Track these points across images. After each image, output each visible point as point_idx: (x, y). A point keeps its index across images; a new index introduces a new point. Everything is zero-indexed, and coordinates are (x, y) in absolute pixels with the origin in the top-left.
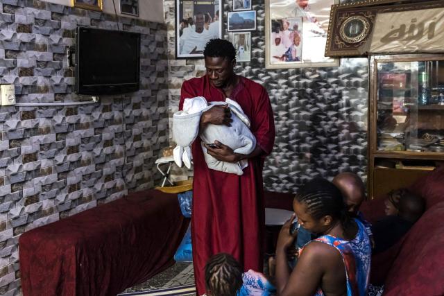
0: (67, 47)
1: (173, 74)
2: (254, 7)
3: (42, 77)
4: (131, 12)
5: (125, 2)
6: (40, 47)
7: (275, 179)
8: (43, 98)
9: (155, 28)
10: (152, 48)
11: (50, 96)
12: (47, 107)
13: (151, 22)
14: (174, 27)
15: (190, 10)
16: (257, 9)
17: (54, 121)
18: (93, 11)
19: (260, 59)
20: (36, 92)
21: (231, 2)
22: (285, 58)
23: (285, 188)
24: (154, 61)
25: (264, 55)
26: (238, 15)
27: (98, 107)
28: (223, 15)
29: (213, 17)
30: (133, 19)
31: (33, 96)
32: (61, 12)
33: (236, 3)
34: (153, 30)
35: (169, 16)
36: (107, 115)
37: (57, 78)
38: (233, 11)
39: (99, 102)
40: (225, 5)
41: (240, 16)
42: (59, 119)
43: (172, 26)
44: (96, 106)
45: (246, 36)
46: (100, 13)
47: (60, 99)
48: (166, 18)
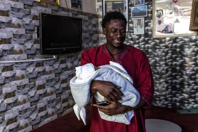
0: (35, 26)
1: (102, 41)
2: (146, 3)
3: (18, 44)
4: (78, 7)
5: (73, 1)
6: (16, 25)
7: (158, 99)
8: (19, 57)
9: (91, 17)
10: (90, 27)
11: (24, 56)
12: (22, 63)
13: (89, 14)
14: (102, 17)
15: (110, 7)
16: (148, 5)
17: (27, 71)
18: (53, 5)
19: (150, 33)
20: (13, 54)
21: (133, 1)
22: (164, 32)
23: (164, 104)
24: (91, 35)
25: (151, 31)
26: (137, 8)
27: (57, 61)
28: (128, 8)
29: (123, 10)
30: (78, 12)
31: (11, 56)
32: (31, 4)
33: (136, 1)
34: (91, 18)
35: (99, 11)
36: (63, 66)
37: (29, 45)
38: (134, 6)
39: (58, 58)
40: (130, 3)
41: (138, 9)
42: (30, 69)
43: (101, 16)
44: (56, 61)
45: (142, 20)
46: (58, 7)
47: (31, 58)
48: (98, 12)
